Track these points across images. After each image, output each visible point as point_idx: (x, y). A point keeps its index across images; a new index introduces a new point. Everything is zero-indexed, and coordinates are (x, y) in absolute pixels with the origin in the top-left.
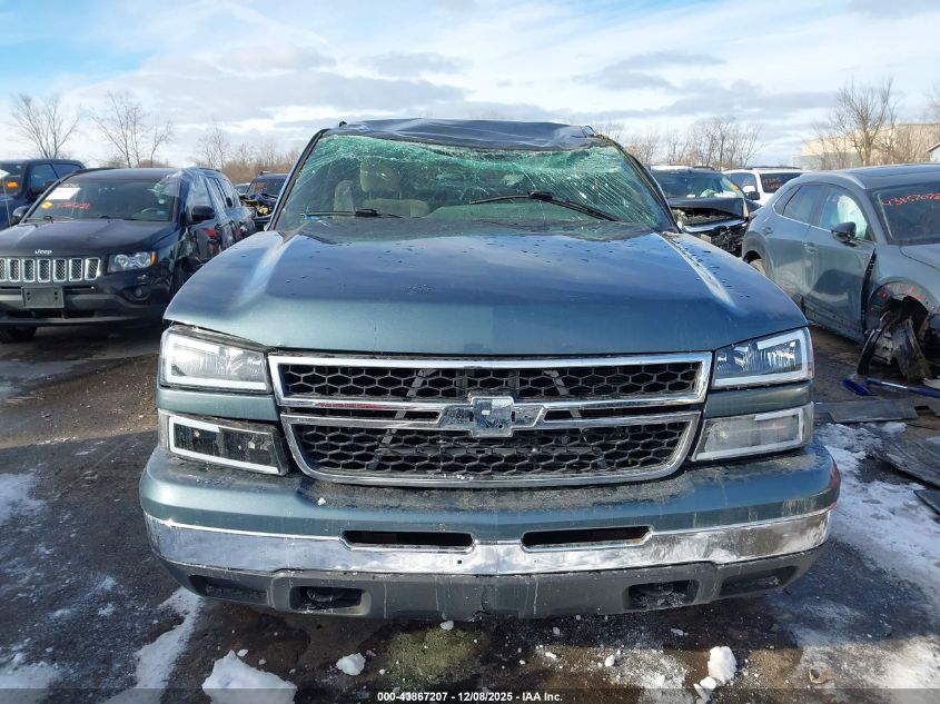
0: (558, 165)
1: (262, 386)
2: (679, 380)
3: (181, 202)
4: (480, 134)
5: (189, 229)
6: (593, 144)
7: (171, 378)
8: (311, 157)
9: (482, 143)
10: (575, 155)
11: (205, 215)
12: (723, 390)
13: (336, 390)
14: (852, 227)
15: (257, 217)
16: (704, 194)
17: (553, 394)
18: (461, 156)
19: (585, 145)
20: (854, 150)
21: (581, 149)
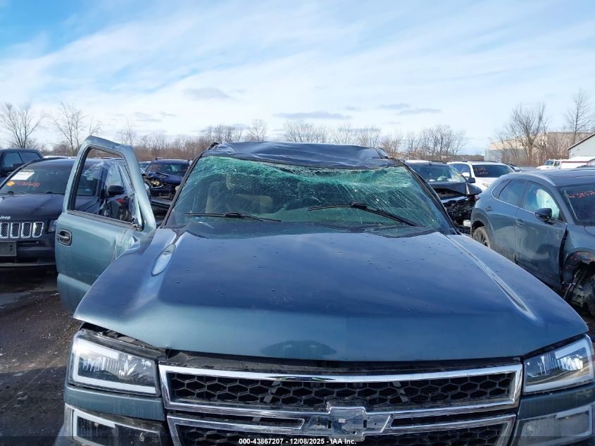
0: (366, 180)
1: (152, 390)
2: (497, 387)
3: (102, 182)
4: (311, 155)
5: (106, 201)
6: (389, 165)
7: (77, 378)
8: (193, 172)
9: (314, 163)
10: (377, 172)
11: (118, 191)
12: (532, 395)
13: (214, 396)
14: (549, 211)
15: (152, 187)
16: (439, 179)
17: (396, 403)
18: (299, 173)
19: (384, 165)
20: (522, 147)
21: (381, 169)
